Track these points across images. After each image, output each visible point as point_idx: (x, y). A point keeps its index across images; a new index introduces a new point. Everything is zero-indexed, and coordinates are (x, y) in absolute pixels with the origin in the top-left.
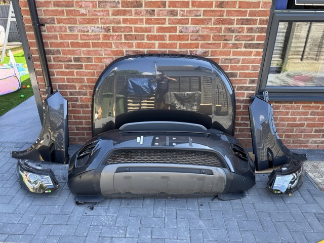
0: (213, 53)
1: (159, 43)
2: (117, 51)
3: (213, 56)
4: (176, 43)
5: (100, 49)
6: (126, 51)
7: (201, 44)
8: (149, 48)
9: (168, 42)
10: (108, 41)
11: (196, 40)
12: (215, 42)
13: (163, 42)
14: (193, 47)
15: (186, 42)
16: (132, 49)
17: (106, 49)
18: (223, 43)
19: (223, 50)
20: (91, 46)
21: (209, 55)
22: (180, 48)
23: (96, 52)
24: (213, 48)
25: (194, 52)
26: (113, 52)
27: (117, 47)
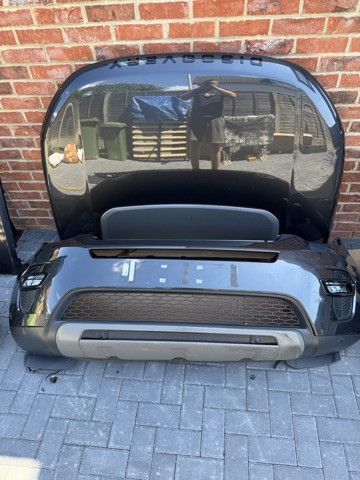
0: (303, 45)
1: (171, 25)
2: (76, 49)
3: (303, 52)
4: (212, 23)
5: (38, 46)
6: (97, 48)
7: (275, 22)
8: (147, 38)
9: (191, 20)
10: (51, 27)
11: (262, 12)
12: (308, 16)
13: (181, 21)
14: (254, 31)
15: (237, 19)
16: (109, 43)
17: (52, 45)
18: (330, 18)
19: (329, 36)
20: (17, 41)
21: (294, 51)
22: (222, 34)
23: (31, 55)
24: (303, 33)
25: (256, 45)
26: (66, 51)
27: (75, 40)
